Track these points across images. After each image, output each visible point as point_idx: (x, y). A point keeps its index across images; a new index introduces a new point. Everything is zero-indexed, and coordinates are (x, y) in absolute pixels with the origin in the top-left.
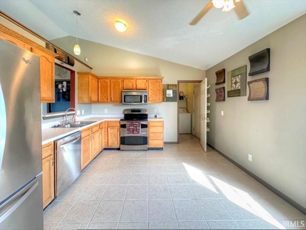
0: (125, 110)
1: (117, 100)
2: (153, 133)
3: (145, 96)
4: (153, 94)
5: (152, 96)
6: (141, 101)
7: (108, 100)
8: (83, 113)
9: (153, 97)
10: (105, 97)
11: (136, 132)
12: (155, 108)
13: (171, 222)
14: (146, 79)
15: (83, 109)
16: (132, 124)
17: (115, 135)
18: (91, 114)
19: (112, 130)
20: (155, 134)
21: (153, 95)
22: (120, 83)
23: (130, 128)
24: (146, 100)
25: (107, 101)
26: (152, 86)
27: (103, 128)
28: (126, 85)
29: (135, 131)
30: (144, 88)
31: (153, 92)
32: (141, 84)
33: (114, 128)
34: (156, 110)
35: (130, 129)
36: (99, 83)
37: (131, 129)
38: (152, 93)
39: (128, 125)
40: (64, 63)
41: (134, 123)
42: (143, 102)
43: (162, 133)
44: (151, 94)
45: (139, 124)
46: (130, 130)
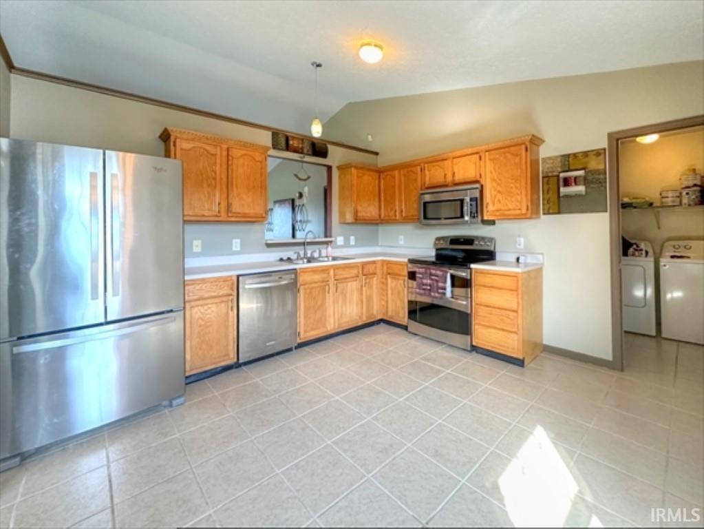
0: (438, 239)
1: (413, 216)
2: (487, 306)
3: (471, 200)
4: (499, 192)
5: (497, 198)
6: (462, 216)
7: (395, 216)
8: (352, 243)
9: (499, 201)
10: (391, 210)
11: (437, 295)
12: (519, 236)
13: (306, 508)
14: (477, 153)
15: (352, 235)
16: (428, 271)
17: (399, 293)
18: (377, 245)
19: (394, 283)
20: (494, 311)
21: (499, 194)
22: (416, 173)
23: (425, 281)
24: (474, 210)
25: (394, 218)
26: (494, 169)
27: (375, 274)
28: (430, 178)
29: (434, 293)
30: (474, 179)
31: (499, 188)
32: (465, 170)
33: (397, 277)
34: (522, 239)
35: (424, 285)
36: (382, 182)
37: (426, 285)
38: (495, 190)
39: (420, 273)
40: (306, 156)
41: (433, 272)
42: (467, 218)
43: (514, 311)
44: (494, 193)
45: (443, 275)
46: (424, 287)
